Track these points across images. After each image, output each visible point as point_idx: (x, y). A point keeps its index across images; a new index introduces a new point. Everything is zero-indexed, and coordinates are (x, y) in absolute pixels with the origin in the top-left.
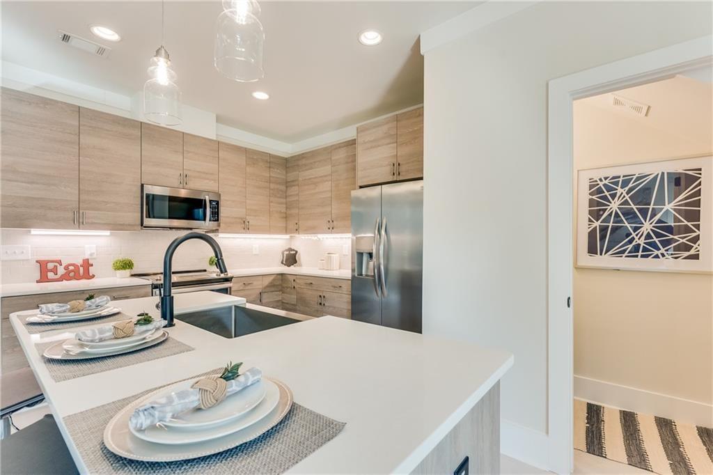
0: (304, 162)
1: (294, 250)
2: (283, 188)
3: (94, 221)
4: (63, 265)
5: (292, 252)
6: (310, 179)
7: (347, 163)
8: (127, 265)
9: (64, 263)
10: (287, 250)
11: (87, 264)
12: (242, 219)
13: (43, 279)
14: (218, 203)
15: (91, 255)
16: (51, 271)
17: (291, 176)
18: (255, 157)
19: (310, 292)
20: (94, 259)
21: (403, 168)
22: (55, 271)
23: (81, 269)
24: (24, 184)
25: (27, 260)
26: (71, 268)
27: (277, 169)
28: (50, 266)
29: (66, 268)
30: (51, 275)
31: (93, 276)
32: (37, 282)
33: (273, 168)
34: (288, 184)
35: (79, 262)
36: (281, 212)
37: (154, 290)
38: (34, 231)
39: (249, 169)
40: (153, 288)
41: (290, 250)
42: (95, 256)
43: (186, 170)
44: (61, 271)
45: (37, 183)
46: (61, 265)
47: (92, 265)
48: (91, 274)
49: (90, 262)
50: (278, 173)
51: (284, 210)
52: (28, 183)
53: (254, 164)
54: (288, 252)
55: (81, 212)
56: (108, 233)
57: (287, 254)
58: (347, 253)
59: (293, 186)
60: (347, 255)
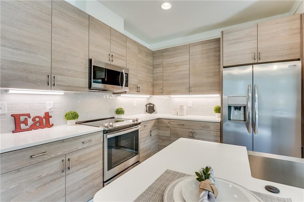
0: (167, 53)
1: (152, 104)
2: (152, 68)
3: (61, 84)
4: (32, 118)
5: (151, 105)
6: (172, 63)
7: (202, 54)
8: (74, 116)
9: (32, 116)
10: (148, 104)
11: (47, 116)
12: (136, 85)
13: (17, 129)
14: (128, 74)
15: (50, 109)
16: (23, 122)
17: (157, 61)
18: (141, 49)
20: (53, 112)
22: (26, 124)
23: (44, 120)
25: (5, 114)
26: (37, 119)
27: (150, 57)
28: (22, 118)
29: (34, 120)
30: (23, 126)
31: (53, 125)
32: (13, 132)
33: (148, 56)
34: (154, 66)
35: (42, 115)
36: (151, 82)
37: (105, 135)
38: (12, 91)
39: (139, 56)
40: (104, 133)
41: (150, 104)
42: (52, 110)
43: (112, 52)
44: (30, 122)
45: (21, 50)
46: (30, 117)
47: (51, 117)
48: (51, 124)
49: (50, 115)
50: (149, 59)
51: (152, 82)
52: (14, 49)
53: (141, 53)
54: (149, 106)
55: (53, 76)
56: (62, 93)
57: (149, 107)
58: (191, 106)
59: (158, 67)
60: (191, 107)
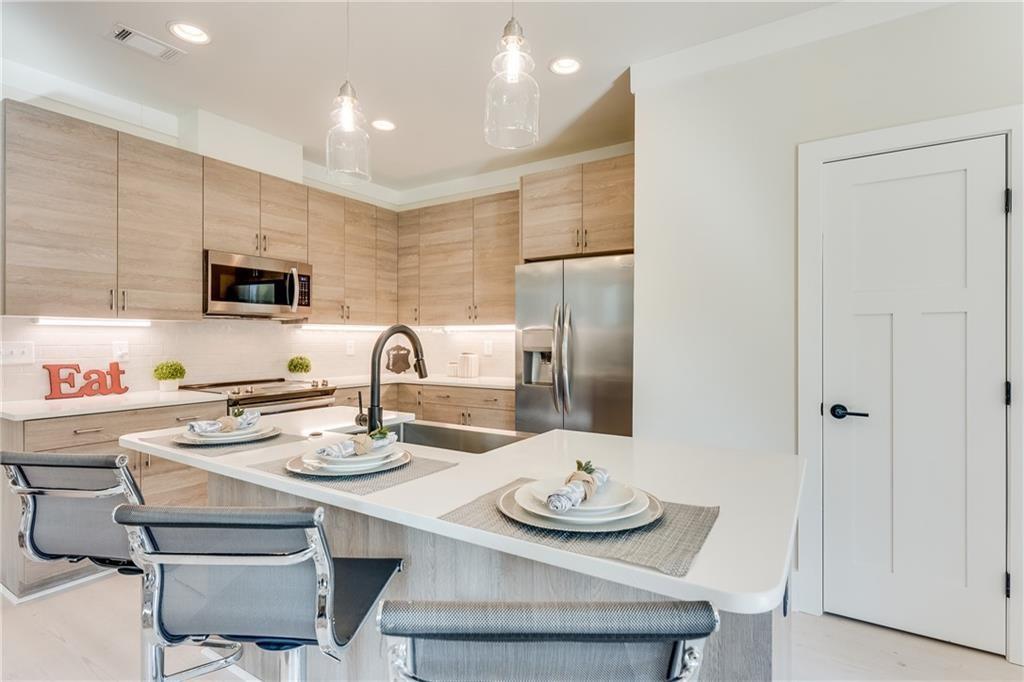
0: (427, 219)
1: (404, 349)
2: (394, 257)
3: (139, 305)
4: (83, 372)
5: (402, 352)
6: (439, 245)
7: (499, 224)
8: (176, 372)
10: (394, 349)
11: (116, 371)
12: (339, 302)
13: (54, 394)
14: (308, 278)
15: (122, 356)
16: (65, 381)
17: (407, 240)
18: (357, 211)
19: (446, 409)
20: (127, 362)
21: (591, 237)
22: (70, 381)
23: (108, 378)
24: (41, 249)
25: (31, 364)
26: (94, 377)
27: (387, 229)
28: (64, 373)
29: (87, 377)
30: (65, 388)
31: (126, 389)
32: (46, 398)
33: (381, 227)
34: (401, 251)
35: (105, 368)
36: (391, 293)
38: (43, 320)
39: (349, 229)
41: (399, 348)
42: (127, 358)
43: (265, 229)
44: (80, 381)
45: (61, 248)
46: (79, 372)
47: (123, 372)
49: (121, 368)
50: (387, 235)
51: (394, 290)
52: (46, 246)
53: (356, 221)
54: (395, 352)
55: (120, 291)
56: (146, 323)
57: (394, 355)
58: (490, 353)
59: (409, 254)
60: (490, 356)
